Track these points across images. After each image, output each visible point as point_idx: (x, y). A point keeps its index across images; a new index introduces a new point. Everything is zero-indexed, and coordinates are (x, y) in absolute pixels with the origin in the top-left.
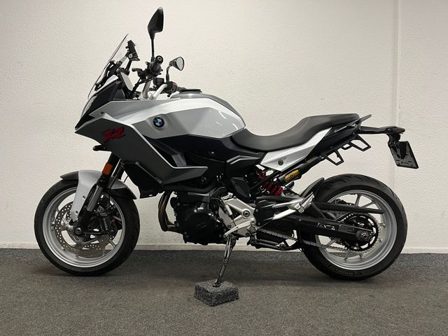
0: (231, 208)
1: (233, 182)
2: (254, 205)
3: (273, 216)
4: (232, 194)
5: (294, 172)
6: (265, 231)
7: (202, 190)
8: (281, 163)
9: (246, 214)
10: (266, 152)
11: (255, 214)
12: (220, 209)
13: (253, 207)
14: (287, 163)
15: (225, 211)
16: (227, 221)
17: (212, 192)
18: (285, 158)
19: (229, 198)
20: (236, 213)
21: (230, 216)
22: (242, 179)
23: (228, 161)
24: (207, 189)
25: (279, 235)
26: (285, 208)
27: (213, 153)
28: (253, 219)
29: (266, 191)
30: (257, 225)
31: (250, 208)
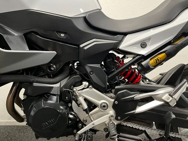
0: (86, 100)
1: (89, 70)
2: (112, 95)
3: (135, 109)
4: (87, 83)
5: (160, 56)
6: (125, 124)
7: (52, 80)
8: (143, 45)
9: (104, 106)
10: (125, 34)
11: (114, 107)
12: (74, 102)
13: (111, 97)
14: (152, 44)
15: (79, 105)
16: (82, 116)
17: (64, 82)
18: (149, 39)
19: (84, 89)
20: (92, 106)
21: (85, 110)
22: (98, 66)
23: (81, 46)
24: (57, 79)
25: (141, 128)
26: (150, 99)
27: (62, 35)
28: (112, 112)
29: (124, 79)
30: (116, 119)
31: (107, 99)
